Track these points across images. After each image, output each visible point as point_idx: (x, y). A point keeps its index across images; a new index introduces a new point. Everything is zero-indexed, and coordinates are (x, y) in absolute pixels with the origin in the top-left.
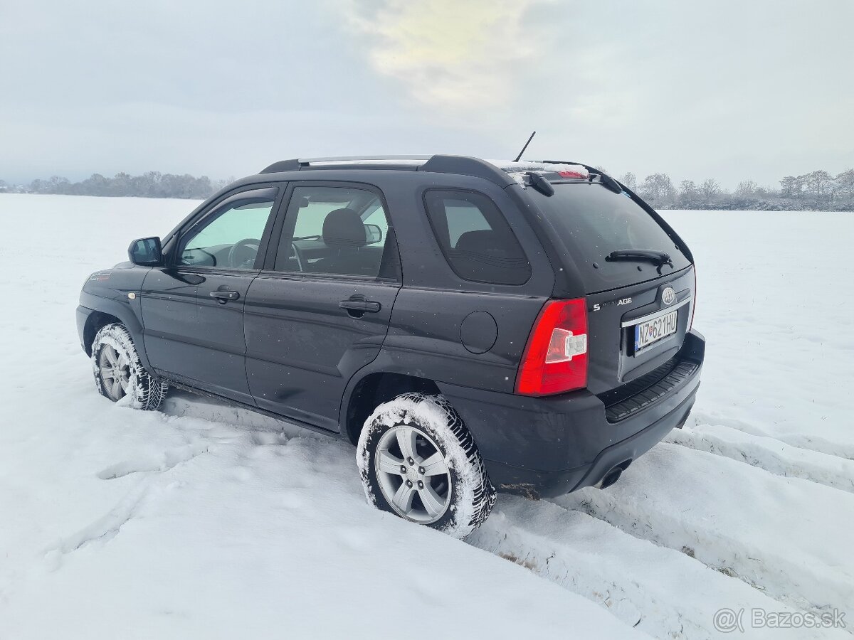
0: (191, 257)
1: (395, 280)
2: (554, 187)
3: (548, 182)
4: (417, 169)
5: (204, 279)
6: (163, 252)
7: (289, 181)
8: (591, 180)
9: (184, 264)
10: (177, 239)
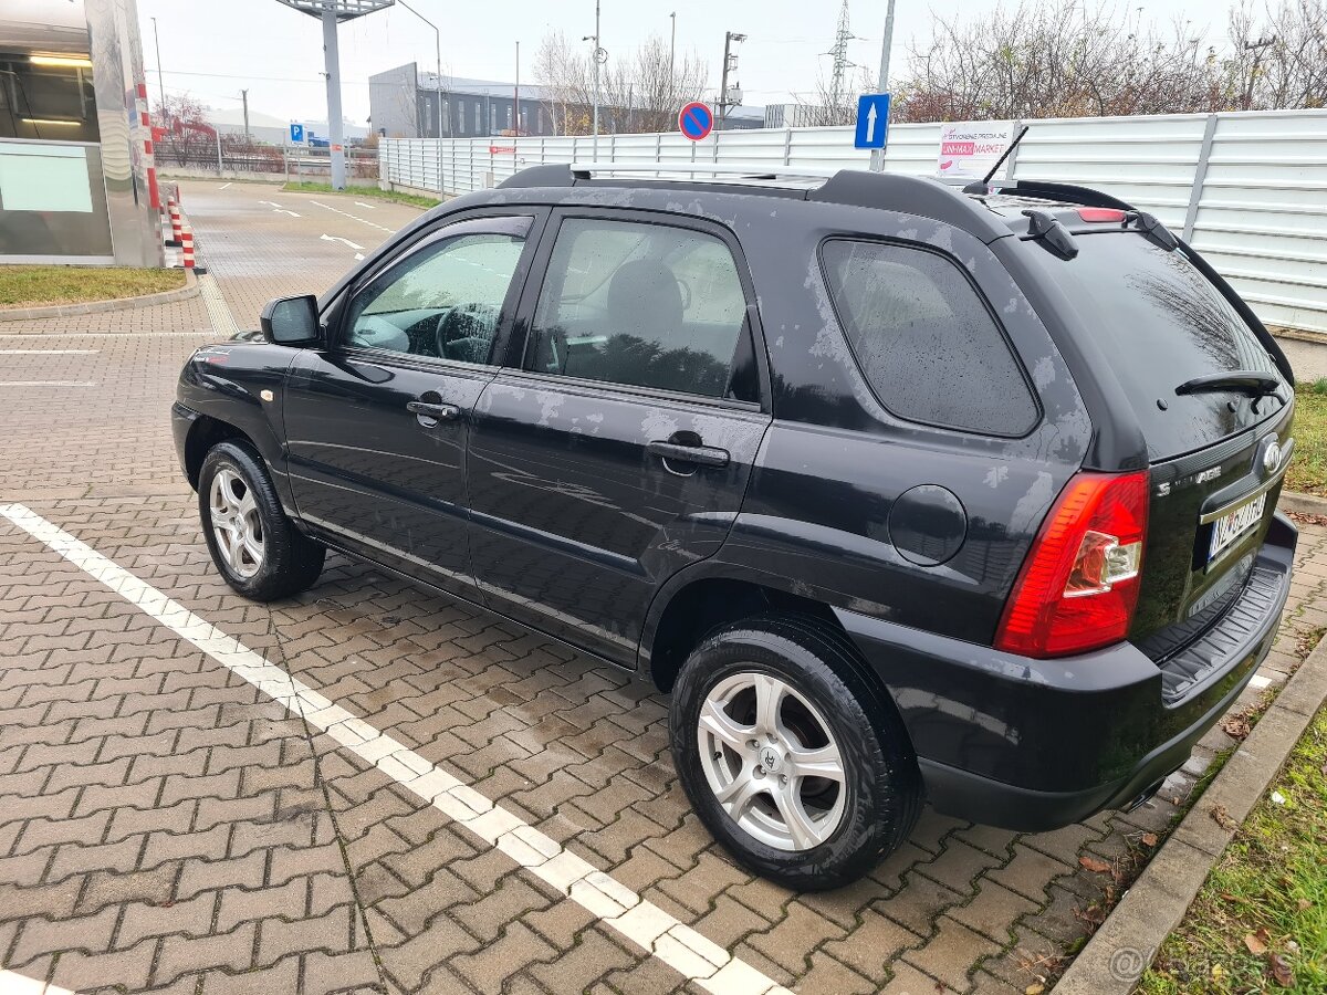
0: (369, 332)
1: (758, 408)
2: (1077, 242)
3: (1065, 230)
4: (806, 195)
5: (392, 376)
6: (323, 321)
7: (554, 205)
8: (1125, 225)
9: (359, 346)
10: (347, 298)
